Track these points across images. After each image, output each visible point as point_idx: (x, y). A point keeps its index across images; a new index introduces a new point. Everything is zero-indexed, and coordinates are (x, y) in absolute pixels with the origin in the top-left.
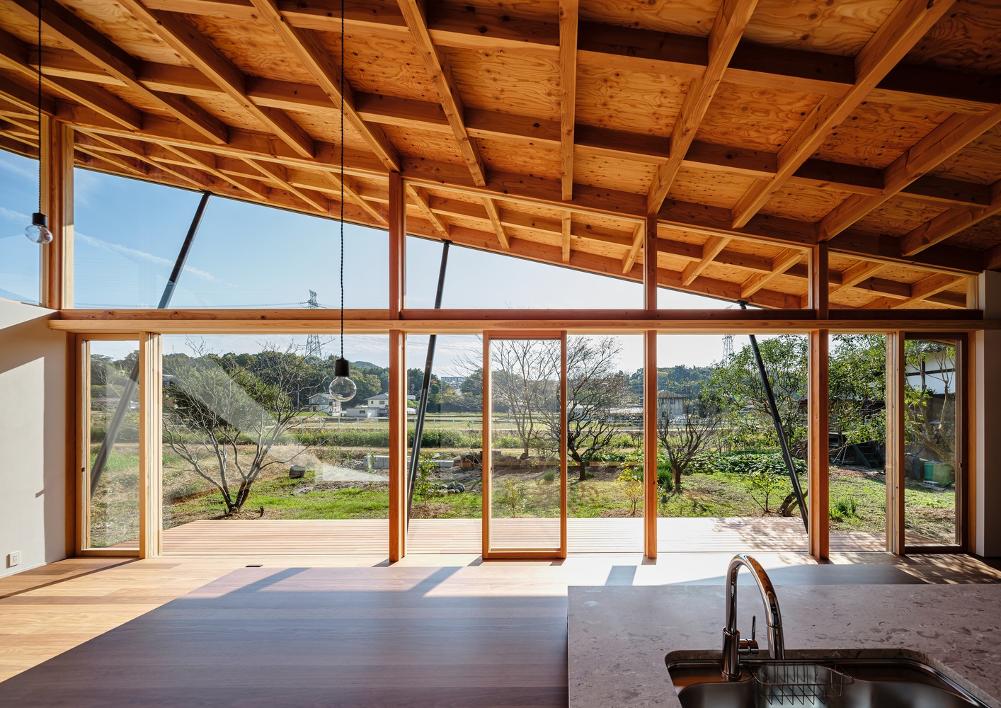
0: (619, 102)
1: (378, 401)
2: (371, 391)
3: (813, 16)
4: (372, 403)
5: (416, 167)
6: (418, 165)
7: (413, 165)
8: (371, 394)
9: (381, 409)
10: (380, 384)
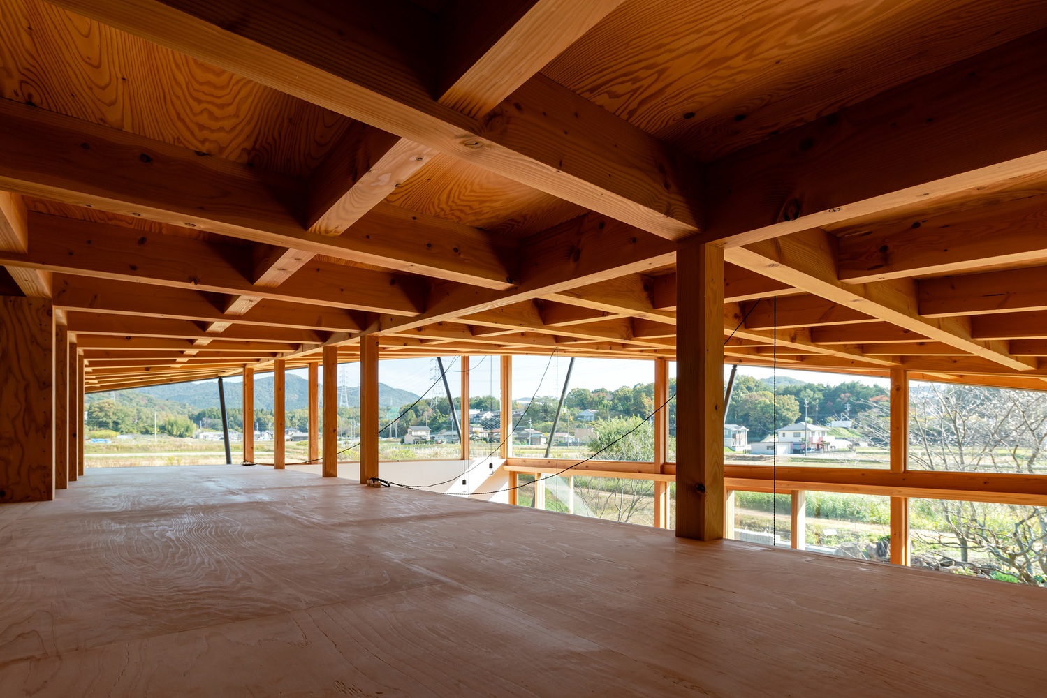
1: (792, 433)
2: (785, 417)
4: (784, 435)
8: (786, 422)
9: (795, 444)
10: (798, 408)
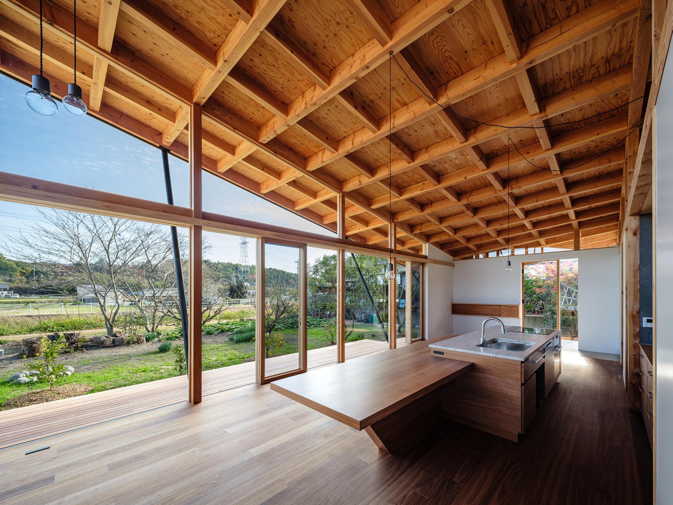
0: (369, 150)
3: (440, 163)
5: (214, 109)
6: (216, 109)
7: (212, 106)
